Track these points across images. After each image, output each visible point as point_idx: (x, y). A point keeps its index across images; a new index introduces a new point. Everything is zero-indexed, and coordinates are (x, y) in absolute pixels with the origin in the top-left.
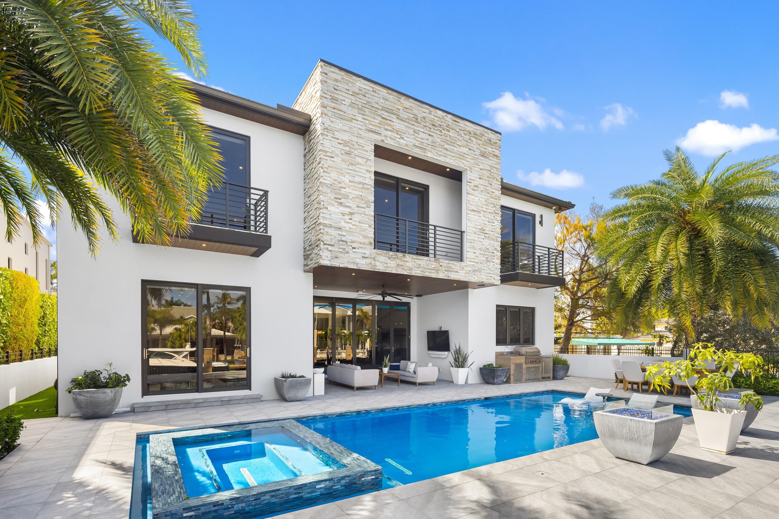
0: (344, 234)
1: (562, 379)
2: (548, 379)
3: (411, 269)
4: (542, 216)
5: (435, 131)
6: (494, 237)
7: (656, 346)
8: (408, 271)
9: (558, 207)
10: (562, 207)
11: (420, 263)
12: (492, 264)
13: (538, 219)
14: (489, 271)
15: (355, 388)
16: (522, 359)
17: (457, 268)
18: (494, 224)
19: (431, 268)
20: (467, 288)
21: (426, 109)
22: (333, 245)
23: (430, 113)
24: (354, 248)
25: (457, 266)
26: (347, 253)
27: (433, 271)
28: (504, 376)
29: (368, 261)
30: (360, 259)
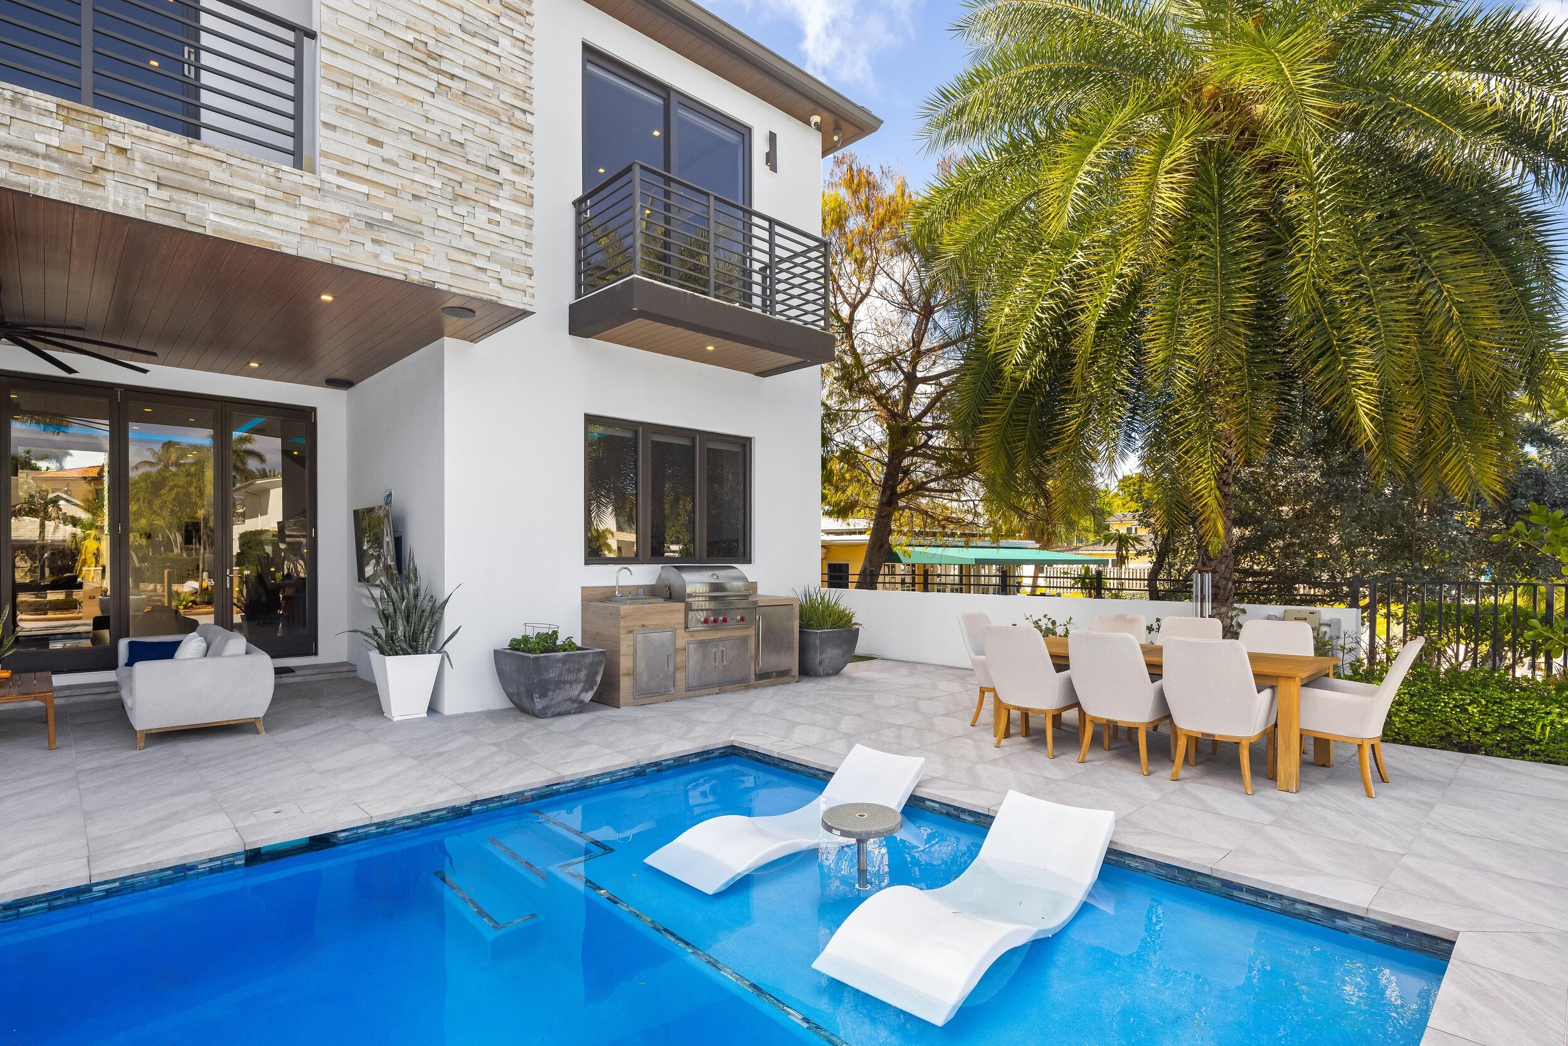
1: (836, 672)
2: (781, 679)
4: (772, 137)
6: (494, 101)
7: (1110, 566)
9: (830, 118)
10: (844, 124)
12: (482, 215)
13: (759, 148)
14: (467, 242)
16: (673, 611)
18: (492, 48)
20: (436, 334)
28: (577, 681)
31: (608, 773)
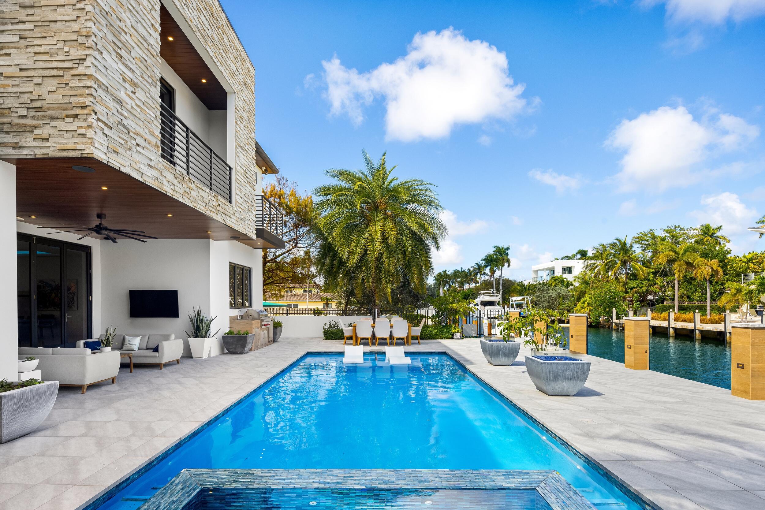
0: (125, 114)
2: (271, 343)
8: (193, 204)
10: (269, 170)
12: (251, 214)
14: (250, 222)
15: (86, 387)
16: (258, 322)
22: (110, 128)
24: (138, 145)
26: (130, 149)
27: (213, 210)
29: (154, 172)
30: (145, 165)
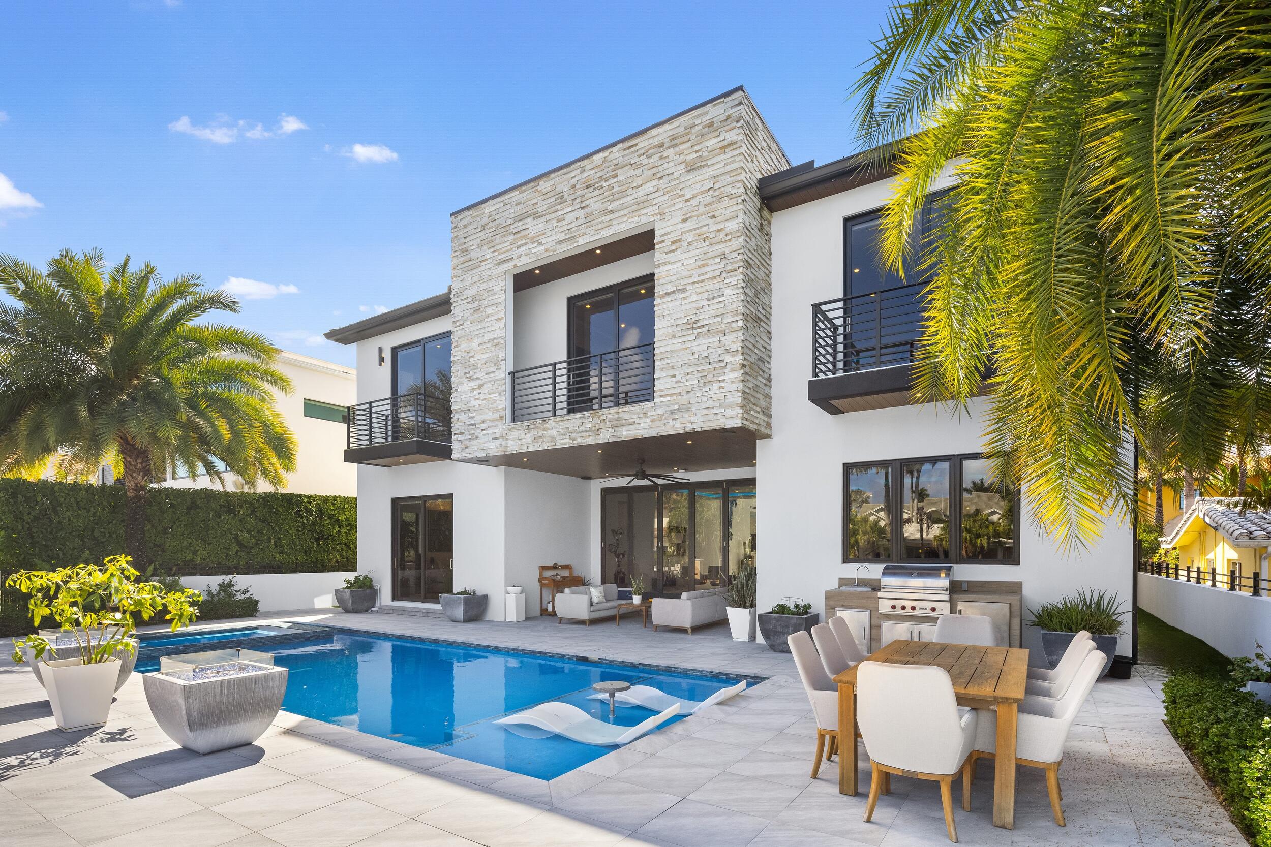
0: (474, 414)
3: (553, 440)
5: (592, 193)
8: (550, 444)
11: (567, 426)
12: (719, 386)
17: (634, 418)
19: (585, 429)
21: (575, 171)
22: (463, 434)
23: (582, 172)
24: (483, 430)
25: (634, 414)
26: (477, 438)
27: (588, 434)
29: (498, 442)
30: (490, 442)
31: (699, 671)
